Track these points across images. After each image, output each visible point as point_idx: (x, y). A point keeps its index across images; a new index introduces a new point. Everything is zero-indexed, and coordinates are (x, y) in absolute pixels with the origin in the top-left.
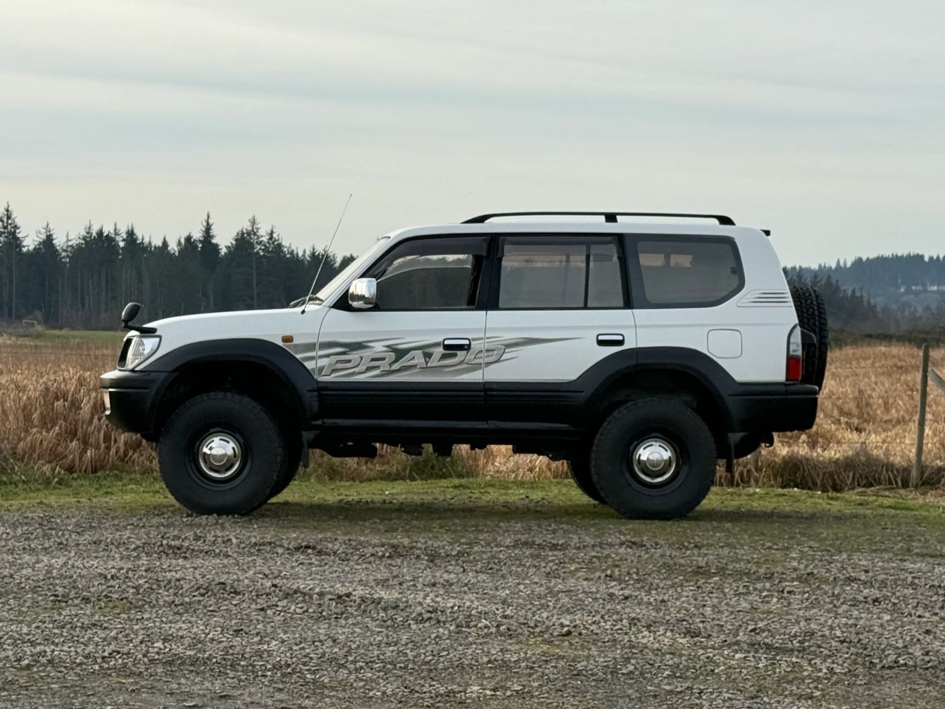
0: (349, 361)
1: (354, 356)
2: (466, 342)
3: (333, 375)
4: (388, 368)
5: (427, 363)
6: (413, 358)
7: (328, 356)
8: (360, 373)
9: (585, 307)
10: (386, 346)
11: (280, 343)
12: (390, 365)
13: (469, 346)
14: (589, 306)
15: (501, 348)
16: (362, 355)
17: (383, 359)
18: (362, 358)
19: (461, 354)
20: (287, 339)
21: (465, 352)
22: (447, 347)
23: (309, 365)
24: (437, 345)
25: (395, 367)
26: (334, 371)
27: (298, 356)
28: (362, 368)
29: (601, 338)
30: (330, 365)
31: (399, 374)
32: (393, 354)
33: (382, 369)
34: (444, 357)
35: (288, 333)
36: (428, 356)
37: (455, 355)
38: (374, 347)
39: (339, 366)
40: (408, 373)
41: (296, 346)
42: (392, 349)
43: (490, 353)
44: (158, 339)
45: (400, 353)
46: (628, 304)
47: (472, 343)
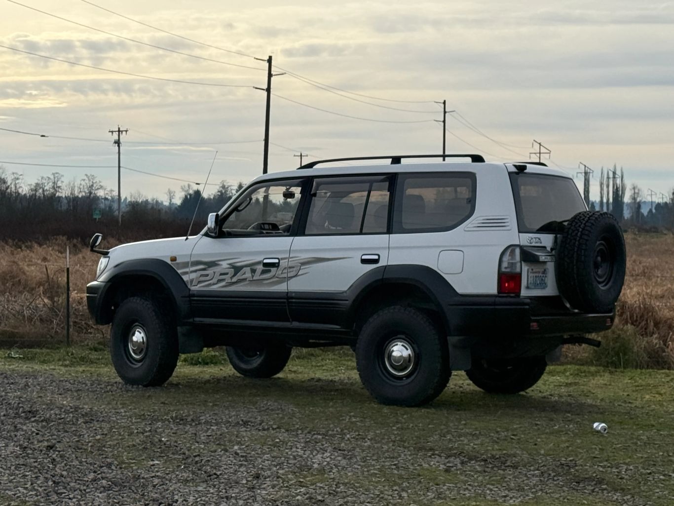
0: (207, 275)
1: (210, 272)
2: (277, 261)
3: (199, 285)
4: (230, 281)
5: (253, 276)
6: (245, 273)
7: (195, 271)
8: (214, 284)
9: (361, 233)
10: (230, 264)
11: (169, 262)
12: (231, 278)
13: (279, 263)
14: (363, 232)
15: (297, 266)
16: (215, 270)
17: (227, 274)
18: (214, 273)
19: (273, 270)
20: (174, 259)
21: (276, 268)
22: (266, 265)
23: (185, 278)
24: (258, 263)
25: (234, 280)
26: (200, 282)
27: (179, 271)
28: (215, 280)
29: (364, 257)
30: (197, 278)
31: (238, 285)
32: (233, 270)
33: (226, 281)
34: (263, 272)
35: (174, 254)
36: (253, 271)
37: (270, 271)
38: (222, 265)
39: (202, 279)
40: (242, 284)
41: (178, 264)
42: (233, 266)
43: (291, 270)
44: (108, 259)
45: (237, 269)
47: (281, 261)
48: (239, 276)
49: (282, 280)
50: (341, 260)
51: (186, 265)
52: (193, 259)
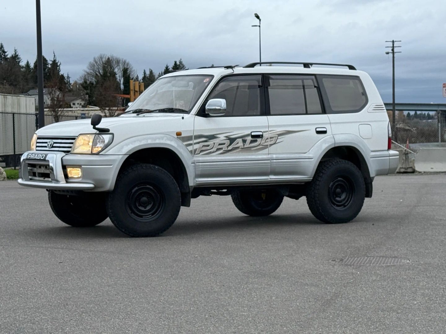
50: (304, 132)
51: (190, 138)
52: (196, 134)
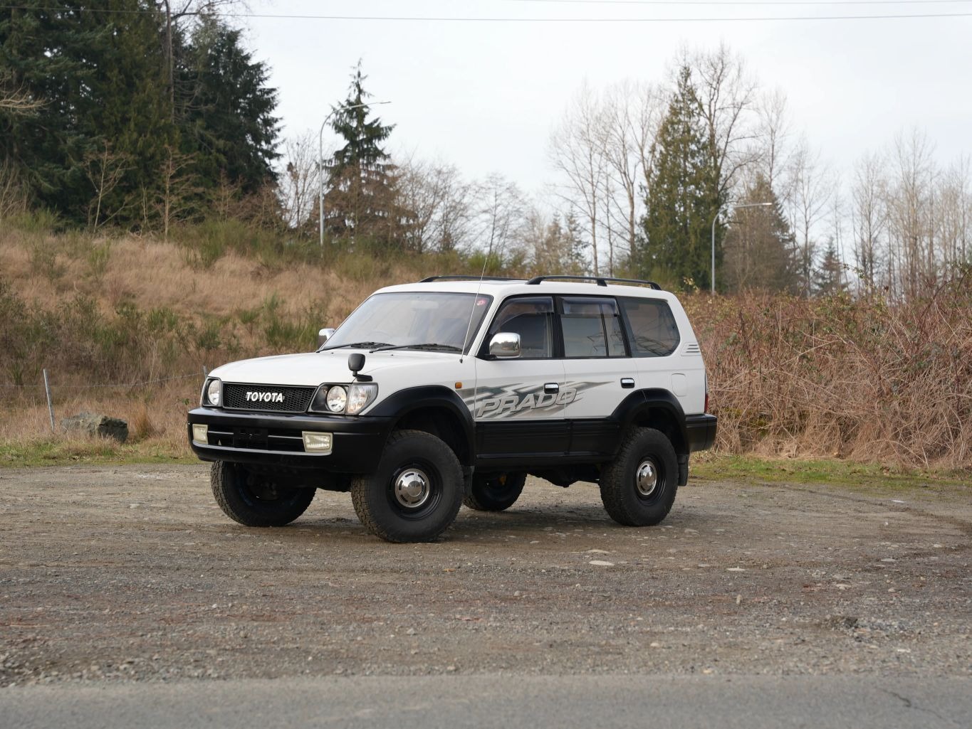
0: (493, 404)
1: (495, 400)
2: (556, 386)
3: (483, 416)
4: (514, 410)
5: (535, 404)
6: (529, 401)
7: (481, 399)
9: (608, 357)
10: (515, 391)
11: (454, 389)
12: (515, 406)
13: (558, 389)
14: (610, 355)
15: (574, 391)
16: (501, 398)
17: (511, 402)
19: (554, 396)
20: (458, 386)
21: (556, 394)
22: (547, 391)
23: (471, 408)
24: (540, 389)
25: (519, 408)
26: (485, 412)
27: (465, 400)
28: (500, 410)
29: (624, 381)
30: (482, 407)
31: (523, 413)
32: (518, 397)
33: (510, 410)
34: (546, 399)
35: (458, 380)
36: (536, 398)
37: (550, 397)
38: (507, 392)
39: (487, 408)
40: (525, 412)
41: (462, 391)
42: (517, 393)
43: (569, 395)
45: (522, 396)
46: (629, 354)
47: (560, 387)
48: (523, 404)
49: (561, 407)
51: (470, 392)
52: (480, 385)
